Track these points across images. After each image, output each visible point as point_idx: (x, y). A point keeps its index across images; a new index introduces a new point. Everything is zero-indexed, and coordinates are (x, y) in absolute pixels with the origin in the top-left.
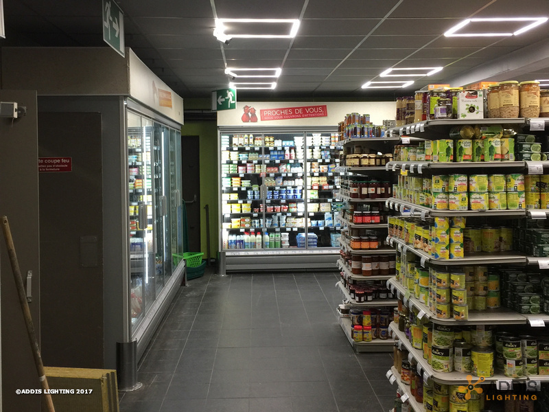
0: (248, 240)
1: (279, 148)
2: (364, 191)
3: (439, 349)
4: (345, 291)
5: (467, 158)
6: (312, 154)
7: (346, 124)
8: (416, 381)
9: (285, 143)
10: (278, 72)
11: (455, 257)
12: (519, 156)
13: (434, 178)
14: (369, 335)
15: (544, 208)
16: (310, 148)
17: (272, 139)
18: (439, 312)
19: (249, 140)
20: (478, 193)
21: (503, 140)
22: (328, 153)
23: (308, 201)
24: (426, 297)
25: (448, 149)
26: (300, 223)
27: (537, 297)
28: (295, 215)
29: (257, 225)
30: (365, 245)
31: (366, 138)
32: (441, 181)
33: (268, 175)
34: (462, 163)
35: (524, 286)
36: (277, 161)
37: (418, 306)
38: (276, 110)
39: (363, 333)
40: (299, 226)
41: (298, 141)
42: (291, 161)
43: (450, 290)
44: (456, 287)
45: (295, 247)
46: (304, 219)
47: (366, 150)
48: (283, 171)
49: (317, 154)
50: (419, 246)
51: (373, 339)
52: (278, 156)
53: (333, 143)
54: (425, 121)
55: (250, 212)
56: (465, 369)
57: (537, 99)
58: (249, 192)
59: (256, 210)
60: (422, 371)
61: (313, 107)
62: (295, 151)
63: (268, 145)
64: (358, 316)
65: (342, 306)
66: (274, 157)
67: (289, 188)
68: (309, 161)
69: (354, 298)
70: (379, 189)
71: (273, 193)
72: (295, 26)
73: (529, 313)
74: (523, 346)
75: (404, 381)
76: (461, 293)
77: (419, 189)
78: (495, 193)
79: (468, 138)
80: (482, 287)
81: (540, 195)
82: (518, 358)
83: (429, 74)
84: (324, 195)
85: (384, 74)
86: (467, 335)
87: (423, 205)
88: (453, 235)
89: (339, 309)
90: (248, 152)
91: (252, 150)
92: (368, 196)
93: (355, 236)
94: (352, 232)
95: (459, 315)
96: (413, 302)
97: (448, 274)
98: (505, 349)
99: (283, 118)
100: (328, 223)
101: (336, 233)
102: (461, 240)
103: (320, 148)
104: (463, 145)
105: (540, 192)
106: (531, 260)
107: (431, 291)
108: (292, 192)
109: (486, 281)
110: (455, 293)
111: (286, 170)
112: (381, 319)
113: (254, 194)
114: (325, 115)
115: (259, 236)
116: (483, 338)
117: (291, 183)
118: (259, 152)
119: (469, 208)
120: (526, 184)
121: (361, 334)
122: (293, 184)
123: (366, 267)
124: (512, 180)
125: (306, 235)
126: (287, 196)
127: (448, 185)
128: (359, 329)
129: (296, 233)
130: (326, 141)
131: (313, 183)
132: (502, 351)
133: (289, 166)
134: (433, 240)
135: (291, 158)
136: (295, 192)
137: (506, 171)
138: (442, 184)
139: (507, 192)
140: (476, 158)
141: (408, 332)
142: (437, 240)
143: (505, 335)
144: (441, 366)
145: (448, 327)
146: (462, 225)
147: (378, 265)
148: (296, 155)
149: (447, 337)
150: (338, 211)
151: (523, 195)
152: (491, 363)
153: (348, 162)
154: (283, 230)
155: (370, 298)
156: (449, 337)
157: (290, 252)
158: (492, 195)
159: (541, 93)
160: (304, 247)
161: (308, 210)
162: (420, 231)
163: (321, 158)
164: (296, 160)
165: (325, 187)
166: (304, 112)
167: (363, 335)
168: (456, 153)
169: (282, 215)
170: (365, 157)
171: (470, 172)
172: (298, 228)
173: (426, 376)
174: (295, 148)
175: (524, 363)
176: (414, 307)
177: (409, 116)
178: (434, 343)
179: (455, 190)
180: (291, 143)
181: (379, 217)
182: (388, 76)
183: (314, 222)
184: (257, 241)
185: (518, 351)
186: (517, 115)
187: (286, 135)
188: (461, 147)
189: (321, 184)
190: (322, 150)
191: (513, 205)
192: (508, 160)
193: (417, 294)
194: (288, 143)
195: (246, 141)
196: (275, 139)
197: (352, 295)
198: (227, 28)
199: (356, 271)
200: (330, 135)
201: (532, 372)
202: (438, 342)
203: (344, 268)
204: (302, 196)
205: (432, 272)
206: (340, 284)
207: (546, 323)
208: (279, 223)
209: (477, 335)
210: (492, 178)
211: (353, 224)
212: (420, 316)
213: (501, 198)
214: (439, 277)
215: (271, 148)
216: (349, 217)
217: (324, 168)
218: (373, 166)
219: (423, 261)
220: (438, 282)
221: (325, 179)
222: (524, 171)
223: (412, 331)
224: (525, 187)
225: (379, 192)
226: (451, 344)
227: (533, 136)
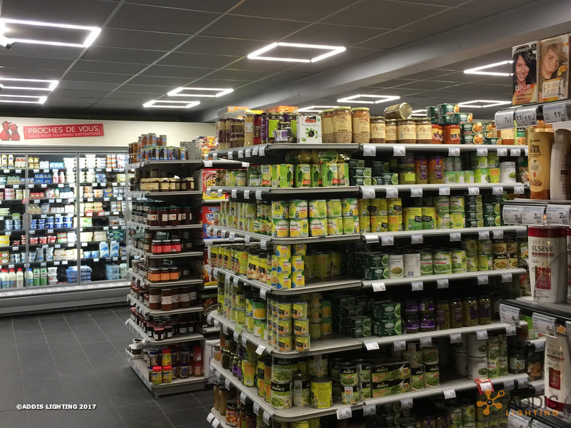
0: (6, 278)
1: (46, 171)
2: (165, 218)
3: (279, 385)
4: (140, 330)
5: (306, 183)
6: (85, 178)
7: (140, 145)
8: (248, 422)
9: (52, 165)
10: (54, 84)
11: (297, 285)
12: (353, 181)
13: (274, 205)
14: (170, 375)
15: (374, 231)
16: (83, 170)
17: (36, 160)
18: (281, 345)
19: (8, 162)
20: (319, 219)
21: (339, 164)
22: (104, 176)
23: (81, 230)
24: (262, 330)
25: (289, 174)
26: (72, 255)
27: (369, 320)
28: (65, 247)
29: (17, 260)
30: (165, 277)
31: (165, 160)
32: (281, 207)
33: (31, 202)
34: (302, 188)
35: (356, 310)
36: (44, 186)
37: (254, 340)
38: (43, 127)
39: (163, 374)
40: (69, 259)
41: (69, 163)
42: (60, 186)
43: (292, 321)
44: (299, 318)
45: (65, 283)
46: (76, 250)
47: (163, 173)
48: (50, 196)
49: (91, 177)
50: (254, 276)
51: (173, 379)
52: (44, 179)
53: (109, 165)
54: (266, 145)
55: (8, 245)
56: (304, 402)
57: (368, 125)
58: (7, 222)
59: (17, 242)
60: (261, 411)
61: (88, 125)
62: (65, 174)
63: (32, 167)
64: (157, 355)
65: (134, 346)
66: (39, 181)
67: (57, 216)
68: (82, 185)
69: (152, 336)
70: (180, 215)
71: (38, 223)
72: (93, 35)
73: (362, 336)
74: (359, 370)
75: (229, 423)
76: (304, 323)
77: (252, 215)
78: (333, 218)
79: (305, 162)
80: (317, 314)
81: (371, 218)
82: (356, 383)
83: (218, 95)
84: (99, 223)
85: (172, 93)
86: (303, 366)
87: (259, 232)
88: (295, 263)
89: (130, 349)
90: (7, 175)
91: (12, 173)
92: (169, 223)
93: (153, 267)
94: (149, 263)
95: (302, 347)
96: (246, 337)
97: (290, 304)
98: (342, 376)
99: (52, 137)
100: (103, 253)
101: (112, 265)
102: (303, 268)
103: (95, 170)
104: (302, 170)
105: (371, 216)
106: (366, 283)
107: (270, 324)
108: (61, 220)
109: (321, 307)
110: (298, 324)
111: (54, 195)
112: (182, 356)
113: (14, 223)
114: (102, 134)
115: (20, 273)
116: (320, 368)
117: (59, 210)
118: (22, 175)
119: (310, 235)
120: (359, 208)
121: (161, 375)
122: (62, 211)
123: (166, 300)
124: (348, 205)
125: (79, 268)
126: (55, 225)
127: (288, 211)
128: (159, 370)
129: (66, 267)
130: (101, 163)
131: (86, 210)
132: (340, 378)
133: (57, 191)
134: (274, 269)
135: (60, 182)
136: (64, 220)
137: (342, 196)
138: (282, 210)
139: (343, 216)
140: (314, 183)
141: (236, 369)
142: (279, 269)
143: (340, 361)
144: (282, 403)
145: (288, 360)
146: (303, 252)
147: (179, 297)
148: (66, 178)
149: (287, 370)
150: (114, 239)
151: (358, 220)
152: (331, 393)
153: (143, 186)
154: (50, 264)
155: (170, 335)
156: (289, 371)
157: (59, 289)
158: (330, 221)
159: (370, 120)
160: (75, 282)
161: (81, 241)
162: (254, 260)
163: (96, 182)
164: (66, 184)
165: (101, 214)
166: (77, 130)
167: (163, 376)
168: (295, 178)
169: (49, 247)
170: (165, 182)
171: (310, 197)
172: (69, 261)
173: (266, 416)
174: (65, 171)
175: (360, 388)
176: (248, 342)
177: (235, 139)
178: (274, 379)
179: (297, 217)
180: (60, 165)
181: (180, 246)
182: (179, 96)
183: (87, 254)
184: (18, 279)
185: (355, 376)
186: (351, 140)
187: (53, 155)
188: (301, 172)
189: (96, 210)
190: (97, 173)
191: (349, 230)
192: (344, 184)
193: (249, 327)
194: (56, 166)
195: (5, 162)
196: (40, 160)
197: (150, 333)
198: (8, 30)
199: (152, 306)
200: (105, 157)
201: (367, 396)
202: (279, 378)
203: (139, 304)
204: (72, 224)
205: (272, 303)
206: (131, 321)
207: (380, 345)
208: (45, 257)
209: (314, 365)
210: (330, 203)
211: (151, 255)
212: (259, 351)
213: (338, 223)
214: (282, 308)
215: (36, 171)
216: (146, 247)
217: (98, 193)
218: (173, 190)
219: (263, 292)
220: (280, 313)
221: (100, 204)
222: (358, 195)
223: (243, 368)
224: (359, 210)
225: (180, 219)
226: (291, 377)
227: (363, 161)
